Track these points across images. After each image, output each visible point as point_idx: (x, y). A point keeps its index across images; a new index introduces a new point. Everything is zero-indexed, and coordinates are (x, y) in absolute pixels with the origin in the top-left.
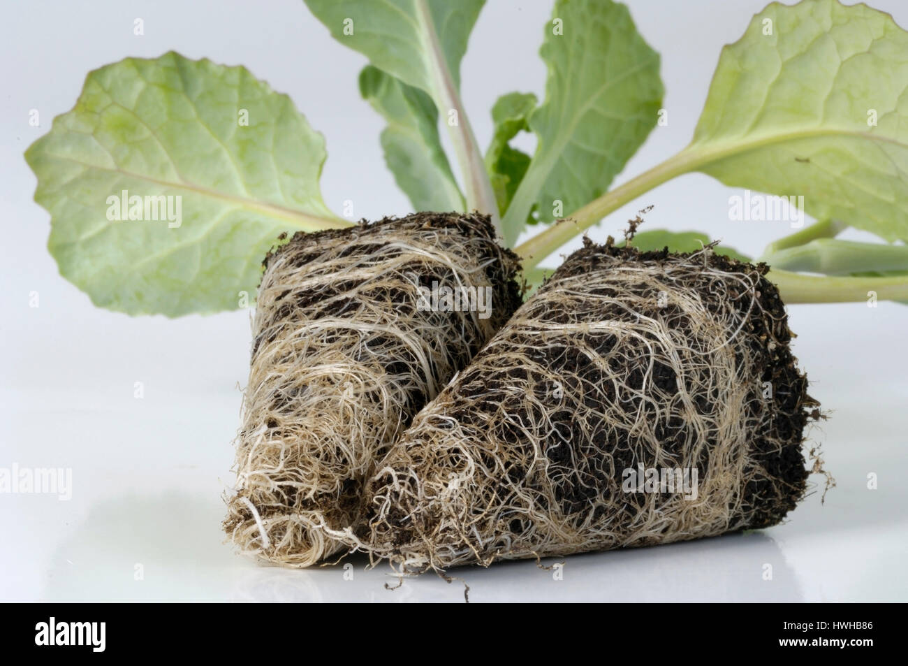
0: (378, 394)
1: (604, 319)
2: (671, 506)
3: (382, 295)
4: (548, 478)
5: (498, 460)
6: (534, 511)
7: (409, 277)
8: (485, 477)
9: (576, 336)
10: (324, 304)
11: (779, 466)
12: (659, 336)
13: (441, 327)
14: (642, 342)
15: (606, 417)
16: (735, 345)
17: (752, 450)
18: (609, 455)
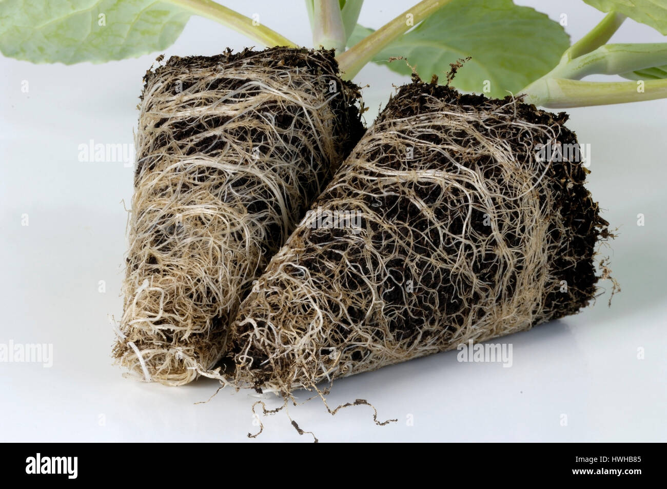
0: (241, 232)
1: (430, 168)
2: (485, 321)
3: (244, 135)
4: (384, 316)
5: (342, 305)
6: (372, 344)
7: (266, 117)
8: (331, 322)
9: (407, 185)
10: (196, 138)
11: (574, 277)
12: (476, 185)
13: (293, 162)
14: (463, 191)
15: (432, 260)
16: (540, 189)
17: (552, 269)
18: (434, 291)
